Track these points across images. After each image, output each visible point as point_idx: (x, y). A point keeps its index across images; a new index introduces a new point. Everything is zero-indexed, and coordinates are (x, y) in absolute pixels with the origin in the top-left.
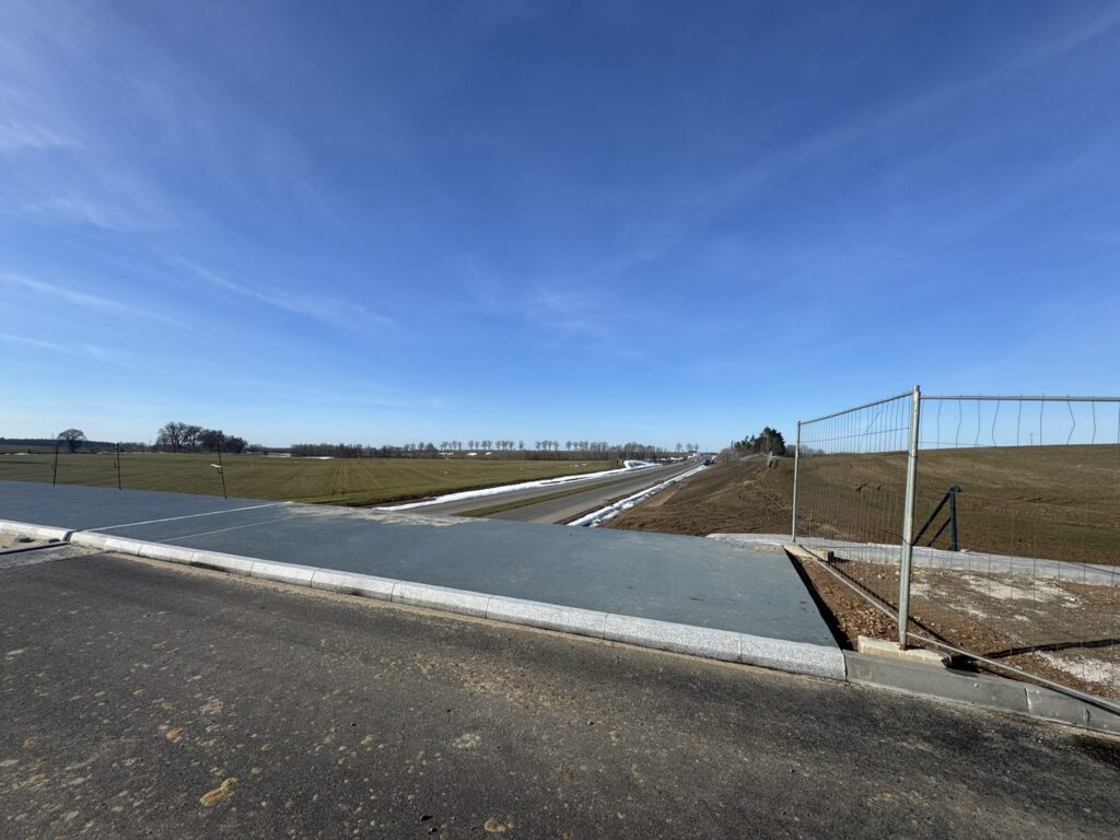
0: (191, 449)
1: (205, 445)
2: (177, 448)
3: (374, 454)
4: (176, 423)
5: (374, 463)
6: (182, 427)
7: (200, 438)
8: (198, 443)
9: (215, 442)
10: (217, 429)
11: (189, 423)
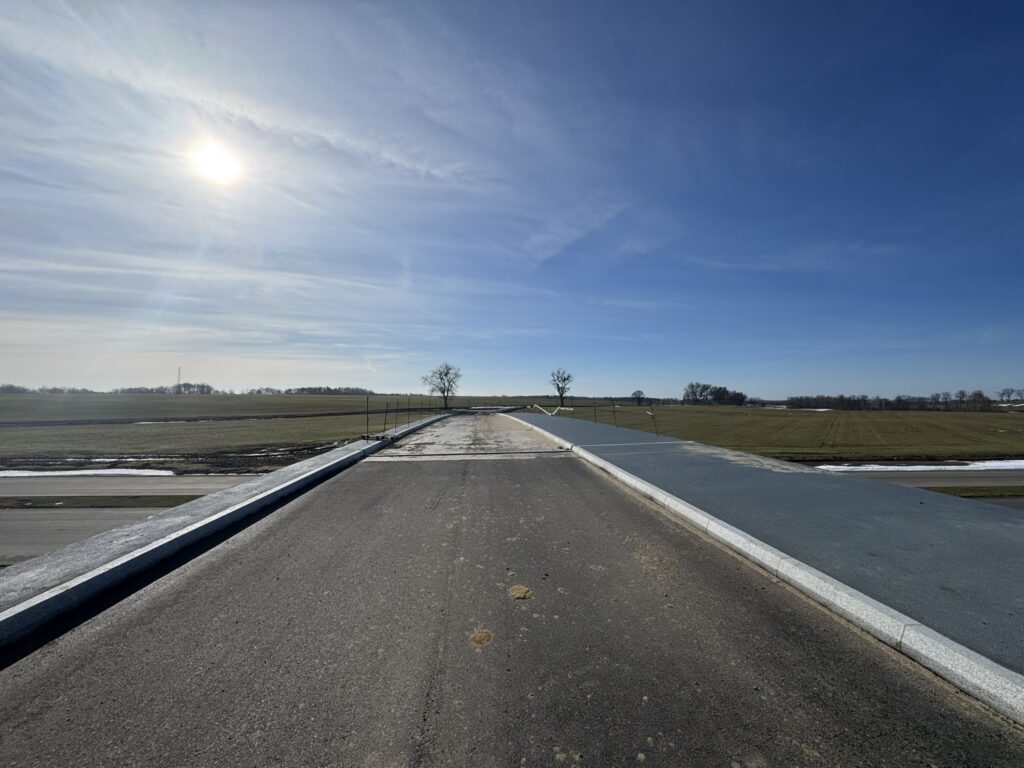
0: (705, 402)
1: (714, 399)
2: (696, 402)
3: (883, 405)
4: (694, 383)
5: (884, 417)
6: (698, 386)
7: (711, 393)
8: (710, 397)
9: (721, 396)
10: (723, 386)
11: (703, 382)
